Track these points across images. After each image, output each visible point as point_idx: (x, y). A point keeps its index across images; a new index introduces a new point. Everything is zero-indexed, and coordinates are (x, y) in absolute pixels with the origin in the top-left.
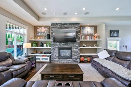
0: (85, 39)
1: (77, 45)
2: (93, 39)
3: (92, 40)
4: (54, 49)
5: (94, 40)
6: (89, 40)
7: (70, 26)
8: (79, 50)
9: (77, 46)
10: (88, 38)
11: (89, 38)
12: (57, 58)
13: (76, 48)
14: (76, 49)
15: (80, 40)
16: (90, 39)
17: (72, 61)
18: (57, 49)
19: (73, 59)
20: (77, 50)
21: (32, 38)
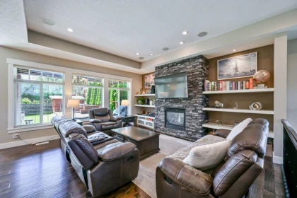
0: (218, 89)
1: (196, 103)
2: (242, 88)
3: (239, 91)
4: (159, 109)
5: (244, 91)
6: (228, 91)
7: (183, 66)
8: (199, 114)
9: (196, 107)
10: (226, 86)
11: (228, 87)
12: (163, 125)
13: (193, 109)
14: (193, 111)
15: (204, 93)
16: (231, 89)
17: (185, 135)
18: (162, 109)
19: (188, 131)
20: (196, 114)
21: (138, 93)
